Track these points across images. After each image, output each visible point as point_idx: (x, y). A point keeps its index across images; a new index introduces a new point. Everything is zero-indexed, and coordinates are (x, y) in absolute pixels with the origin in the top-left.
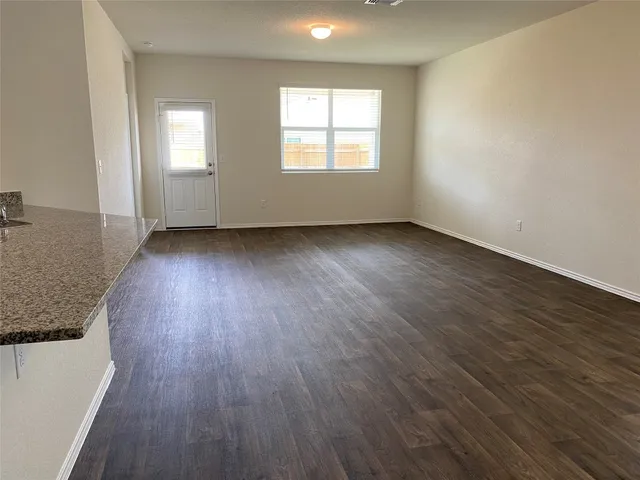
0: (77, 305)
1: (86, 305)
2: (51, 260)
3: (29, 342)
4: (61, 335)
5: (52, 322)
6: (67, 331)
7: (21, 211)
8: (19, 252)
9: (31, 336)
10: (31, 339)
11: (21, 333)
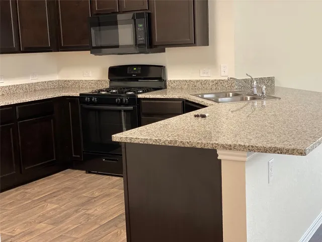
0: (304, 140)
1: (310, 141)
2: (292, 119)
3: (278, 153)
4: (295, 151)
5: (290, 145)
6: (298, 150)
7: (273, 91)
8: (273, 113)
9: (280, 150)
10: (279, 152)
11: (275, 148)
